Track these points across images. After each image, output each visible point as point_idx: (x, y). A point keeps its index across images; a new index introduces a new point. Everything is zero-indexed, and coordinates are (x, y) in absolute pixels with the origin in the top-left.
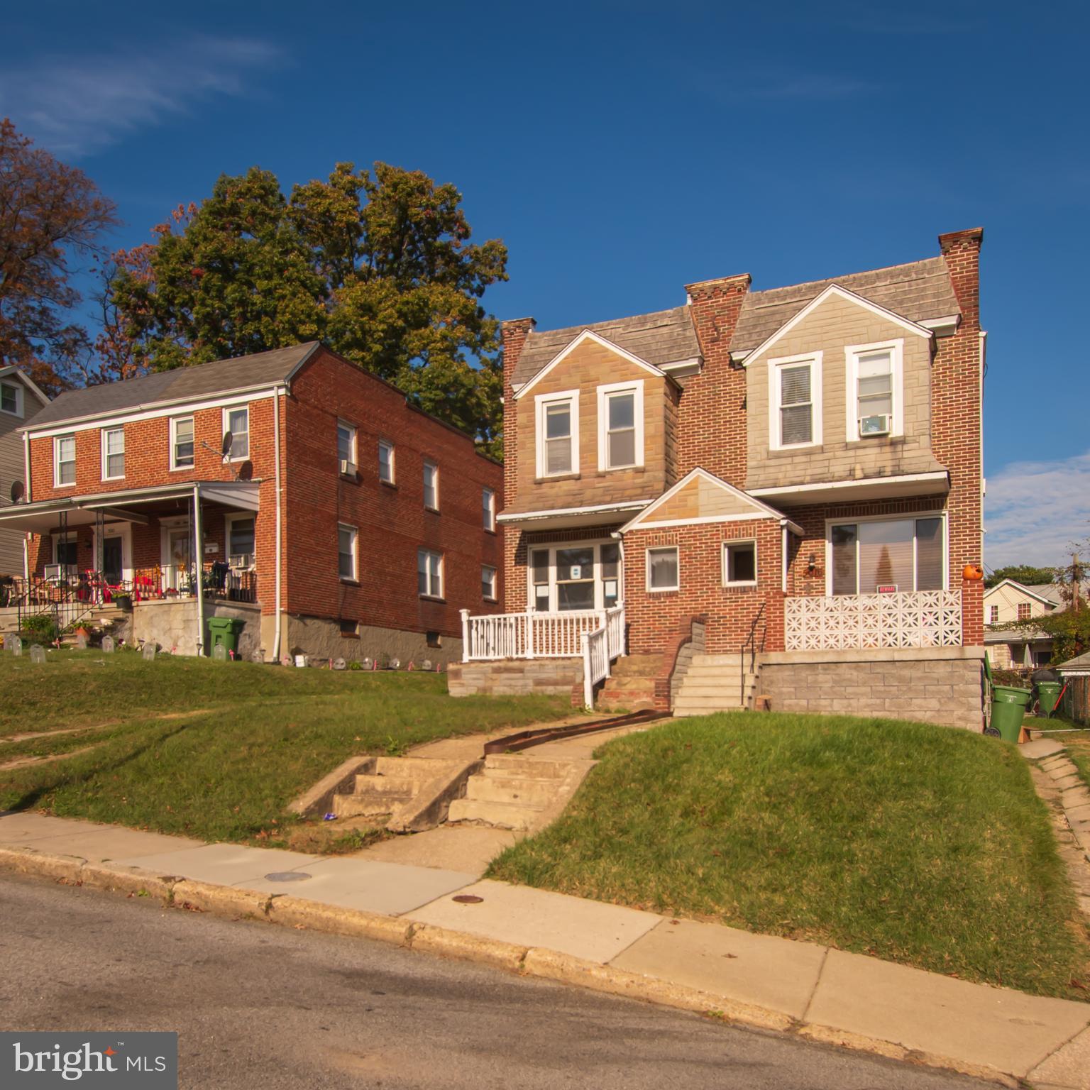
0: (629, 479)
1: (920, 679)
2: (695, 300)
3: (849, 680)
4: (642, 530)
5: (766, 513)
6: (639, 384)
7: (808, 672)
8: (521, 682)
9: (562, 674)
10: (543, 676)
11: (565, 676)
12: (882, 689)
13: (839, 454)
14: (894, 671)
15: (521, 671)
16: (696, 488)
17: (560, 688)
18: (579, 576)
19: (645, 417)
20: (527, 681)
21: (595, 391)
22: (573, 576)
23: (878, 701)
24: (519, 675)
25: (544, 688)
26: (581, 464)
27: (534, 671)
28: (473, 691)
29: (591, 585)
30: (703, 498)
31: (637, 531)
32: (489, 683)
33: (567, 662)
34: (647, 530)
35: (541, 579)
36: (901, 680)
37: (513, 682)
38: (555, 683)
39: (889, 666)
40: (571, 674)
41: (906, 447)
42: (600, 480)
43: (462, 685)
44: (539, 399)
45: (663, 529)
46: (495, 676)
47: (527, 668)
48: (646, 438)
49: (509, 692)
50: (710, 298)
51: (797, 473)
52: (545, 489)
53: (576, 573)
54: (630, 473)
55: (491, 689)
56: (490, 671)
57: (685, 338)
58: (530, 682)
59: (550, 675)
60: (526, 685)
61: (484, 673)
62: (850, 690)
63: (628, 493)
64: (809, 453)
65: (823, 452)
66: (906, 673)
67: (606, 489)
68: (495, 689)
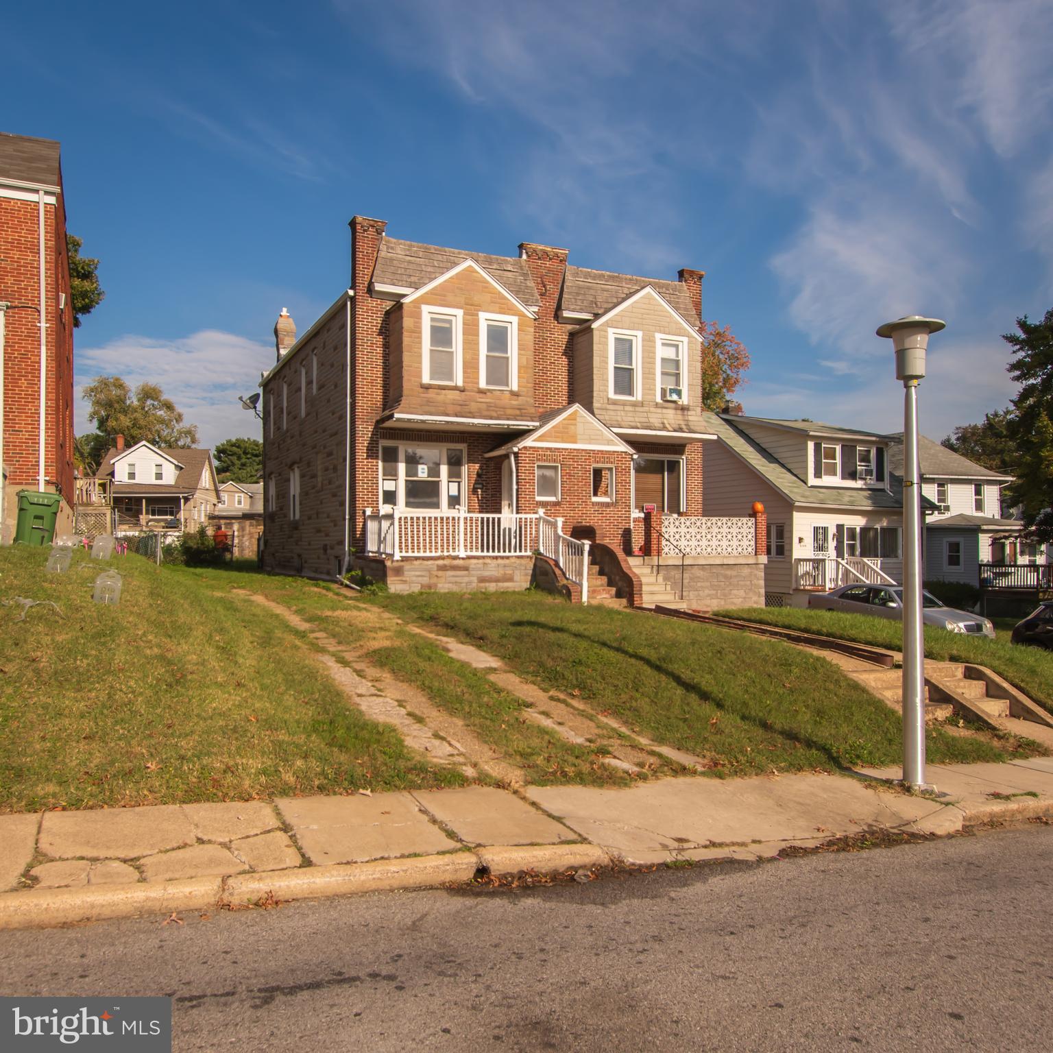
0: (506, 400)
1: (736, 576)
2: (529, 256)
3: (699, 577)
4: (534, 448)
5: (623, 447)
6: (515, 319)
7: (676, 572)
8: (466, 579)
9: (502, 572)
10: (486, 574)
11: (505, 574)
12: (716, 584)
13: (652, 409)
14: (722, 572)
15: (466, 569)
16: (575, 420)
17: (500, 584)
18: (425, 475)
19: (519, 349)
20: (472, 578)
21: (477, 315)
22: (420, 474)
23: (714, 592)
24: (465, 573)
25: (487, 584)
26: (464, 377)
27: (479, 569)
28: (416, 589)
29: (436, 485)
30: (580, 428)
31: (530, 448)
32: (434, 580)
33: (507, 561)
34: (538, 448)
35: (391, 474)
36: (726, 577)
37: (458, 579)
38: (497, 580)
39: (720, 568)
40: (511, 572)
41: (690, 413)
42: (481, 395)
43: (405, 582)
44: (426, 309)
45: (550, 449)
46: (440, 573)
47: (471, 566)
48: (520, 368)
49: (455, 589)
50: (539, 258)
51: (629, 419)
52: (432, 394)
53: (423, 472)
54: (507, 395)
55: (436, 585)
56: (435, 568)
57: (527, 287)
58: (475, 579)
59: (493, 573)
60: (470, 582)
61: (429, 571)
62: (699, 584)
63: (509, 412)
64: (634, 404)
65: (642, 406)
66: (729, 573)
67: (489, 405)
68: (440, 585)
